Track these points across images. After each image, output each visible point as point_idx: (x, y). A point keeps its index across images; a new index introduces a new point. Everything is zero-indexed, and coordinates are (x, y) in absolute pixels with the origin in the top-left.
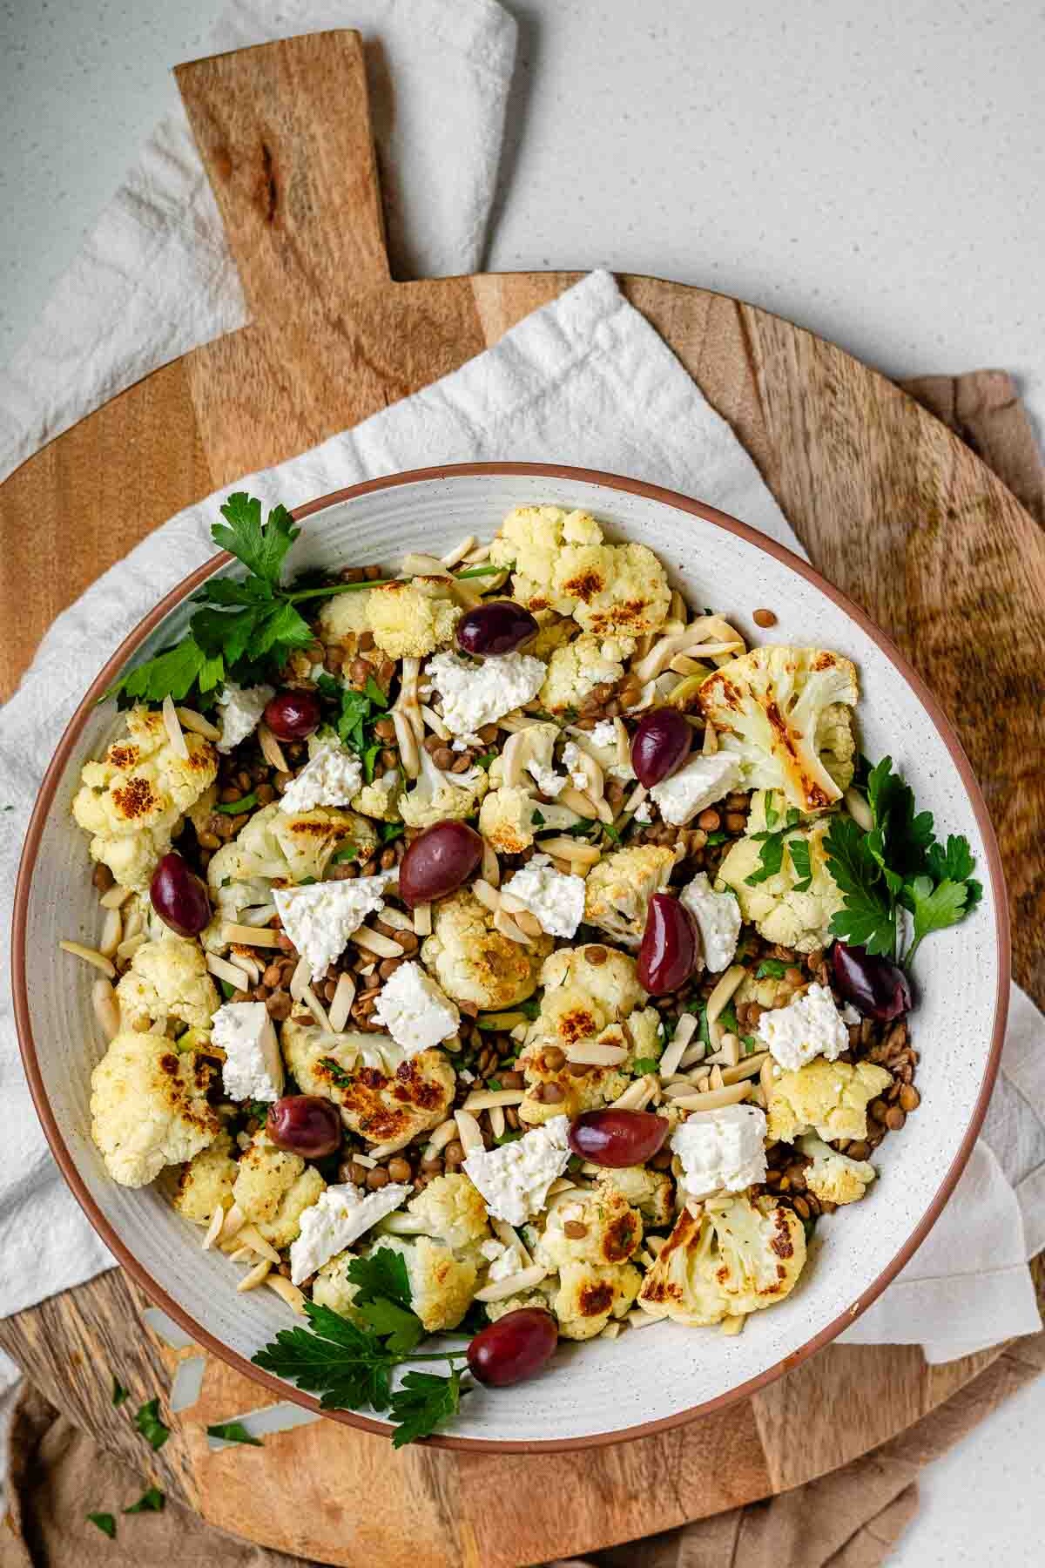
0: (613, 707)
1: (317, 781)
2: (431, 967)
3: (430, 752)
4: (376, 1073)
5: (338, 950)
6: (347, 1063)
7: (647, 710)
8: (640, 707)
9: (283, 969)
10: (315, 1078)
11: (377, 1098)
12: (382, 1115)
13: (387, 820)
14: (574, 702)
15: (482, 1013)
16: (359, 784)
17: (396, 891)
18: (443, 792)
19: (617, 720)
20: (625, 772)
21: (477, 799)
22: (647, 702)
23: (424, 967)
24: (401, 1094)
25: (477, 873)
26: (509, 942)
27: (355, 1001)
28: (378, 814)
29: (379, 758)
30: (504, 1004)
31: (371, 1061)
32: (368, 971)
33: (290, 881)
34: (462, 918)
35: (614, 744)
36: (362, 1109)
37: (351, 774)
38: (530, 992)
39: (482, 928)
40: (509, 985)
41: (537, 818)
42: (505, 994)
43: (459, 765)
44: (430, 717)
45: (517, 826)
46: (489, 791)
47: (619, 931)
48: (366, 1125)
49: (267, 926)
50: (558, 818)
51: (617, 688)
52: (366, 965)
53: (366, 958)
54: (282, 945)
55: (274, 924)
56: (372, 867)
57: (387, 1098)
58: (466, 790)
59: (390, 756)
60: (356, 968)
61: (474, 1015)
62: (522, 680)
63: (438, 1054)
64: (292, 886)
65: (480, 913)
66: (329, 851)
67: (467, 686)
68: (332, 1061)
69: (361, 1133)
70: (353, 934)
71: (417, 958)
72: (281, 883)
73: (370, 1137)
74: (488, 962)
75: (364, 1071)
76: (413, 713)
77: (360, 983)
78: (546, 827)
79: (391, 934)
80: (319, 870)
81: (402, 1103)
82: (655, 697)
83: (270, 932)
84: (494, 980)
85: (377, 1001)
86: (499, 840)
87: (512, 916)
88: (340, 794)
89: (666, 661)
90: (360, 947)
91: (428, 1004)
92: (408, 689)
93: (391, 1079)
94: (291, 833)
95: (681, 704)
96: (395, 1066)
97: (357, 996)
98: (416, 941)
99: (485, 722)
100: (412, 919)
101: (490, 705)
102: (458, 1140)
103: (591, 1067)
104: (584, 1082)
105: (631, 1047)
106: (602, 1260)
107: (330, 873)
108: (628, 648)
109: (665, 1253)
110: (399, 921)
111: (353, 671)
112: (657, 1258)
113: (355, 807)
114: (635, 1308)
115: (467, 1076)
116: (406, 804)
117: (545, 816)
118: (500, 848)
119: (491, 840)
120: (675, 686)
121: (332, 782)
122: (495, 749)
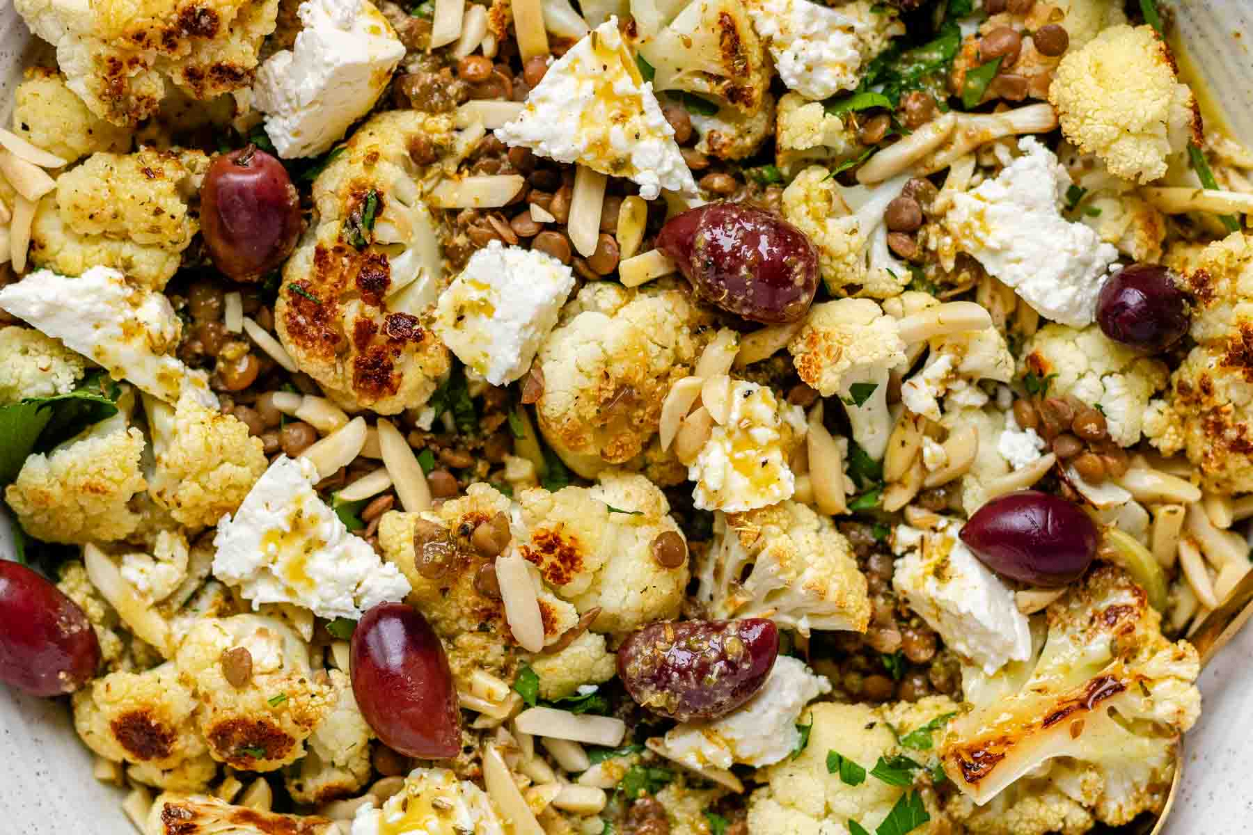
0: (1070, 447)
1: (807, 26)
2: (574, 306)
3: (907, 190)
4: (385, 282)
5: (558, 151)
6: (385, 232)
7: (1082, 500)
8: (1084, 489)
9: (491, 80)
10: (344, 188)
11: (345, 298)
12: (320, 313)
13: (780, 158)
14: (1060, 384)
15: (531, 410)
16: (822, 95)
17: (674, 211)
18: (854, 231)
19: (1050, 459)
20: (973, 500)
21: (860, 287)
22: (1100, 497)
23: (572, 297)
24: (365, 331)
25: (745, 327)
26: (657, 414)
27: (482, 212)
28: (786, 140)
29: (871, 114)
30: (555, 437)
31: (400, 268)
32: (539, 214)
33: (636, 42)
34: (668, 328)
35: (1011, 469)
36: (322, 280)
37: (829, 80)
38: (583, 471)
39: (662, 365)
40: (589, 437)
41: (861, 392)
42: (573, 436)
43: (901, 241)
44: (962, 173)
45: (844, 364)
46: (880, 301)
47: (717, 573)
48: (299, 295)
49: (551, 36)
50: (871, 423)
51: (1104, 443)
52: (547, 207)
53: (558, 201)
54: (531, 69)
55: (559, 44)
56: (702, 163)
57: (351, 313)
58: (868, 267)
59: (883, 127)
60: (534, 194)
61: (525, 400)
62: (1072, 289)
63: (445, 368)
64: (631, 48)
65: (687, 352)
66: (702, 86)
67: (1029, 209)
68: (380, 207)
69: (283, 289)
70: (589, 169)
71: (582, 281)
72: (630, 29)
73: (282, 305)
74: (617, 392)
75: (382, 262)
76: (960, 143)
77: (515, 209)
78: (853, 411)
79: (607, 229)
80: (671, 82)
81: (350, 337)
82: (1107, 507)
83: (543, 43)
84: (591, 411)
85: (495, 244)
86: (812, 341)
87: (697, 403)
88: (799, 68)
89: (1163, 501)
90: (571, 187)
91: (516, 325)
92: (993, 125)
93: (383, 308)
94: (713, 16)
95: (1106, 551)
96: (409, 306)
97: (492, 211)
98: (606, 271)
99: (980, 257)
100: (639, 250)
101: (1011, 255)
102: (318, 435)
103: (499, 600)
104: (471, 599)
105: (548, 651)
106: (208, 722)
107: (671, 98)
108: (1167, 442)
109: (248, 817)
110: (630, 231)
111: (999, 31)
112: (235, 809)
113: (786, 102)
114: (153, 792)
115: (425, 420)
116: (815, 180)
117: (866, 404)
118: (799, 349)
119: (807, 332)
120: (1130, 533)
121: (813, 51)
122: (947, 290)
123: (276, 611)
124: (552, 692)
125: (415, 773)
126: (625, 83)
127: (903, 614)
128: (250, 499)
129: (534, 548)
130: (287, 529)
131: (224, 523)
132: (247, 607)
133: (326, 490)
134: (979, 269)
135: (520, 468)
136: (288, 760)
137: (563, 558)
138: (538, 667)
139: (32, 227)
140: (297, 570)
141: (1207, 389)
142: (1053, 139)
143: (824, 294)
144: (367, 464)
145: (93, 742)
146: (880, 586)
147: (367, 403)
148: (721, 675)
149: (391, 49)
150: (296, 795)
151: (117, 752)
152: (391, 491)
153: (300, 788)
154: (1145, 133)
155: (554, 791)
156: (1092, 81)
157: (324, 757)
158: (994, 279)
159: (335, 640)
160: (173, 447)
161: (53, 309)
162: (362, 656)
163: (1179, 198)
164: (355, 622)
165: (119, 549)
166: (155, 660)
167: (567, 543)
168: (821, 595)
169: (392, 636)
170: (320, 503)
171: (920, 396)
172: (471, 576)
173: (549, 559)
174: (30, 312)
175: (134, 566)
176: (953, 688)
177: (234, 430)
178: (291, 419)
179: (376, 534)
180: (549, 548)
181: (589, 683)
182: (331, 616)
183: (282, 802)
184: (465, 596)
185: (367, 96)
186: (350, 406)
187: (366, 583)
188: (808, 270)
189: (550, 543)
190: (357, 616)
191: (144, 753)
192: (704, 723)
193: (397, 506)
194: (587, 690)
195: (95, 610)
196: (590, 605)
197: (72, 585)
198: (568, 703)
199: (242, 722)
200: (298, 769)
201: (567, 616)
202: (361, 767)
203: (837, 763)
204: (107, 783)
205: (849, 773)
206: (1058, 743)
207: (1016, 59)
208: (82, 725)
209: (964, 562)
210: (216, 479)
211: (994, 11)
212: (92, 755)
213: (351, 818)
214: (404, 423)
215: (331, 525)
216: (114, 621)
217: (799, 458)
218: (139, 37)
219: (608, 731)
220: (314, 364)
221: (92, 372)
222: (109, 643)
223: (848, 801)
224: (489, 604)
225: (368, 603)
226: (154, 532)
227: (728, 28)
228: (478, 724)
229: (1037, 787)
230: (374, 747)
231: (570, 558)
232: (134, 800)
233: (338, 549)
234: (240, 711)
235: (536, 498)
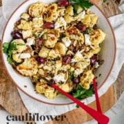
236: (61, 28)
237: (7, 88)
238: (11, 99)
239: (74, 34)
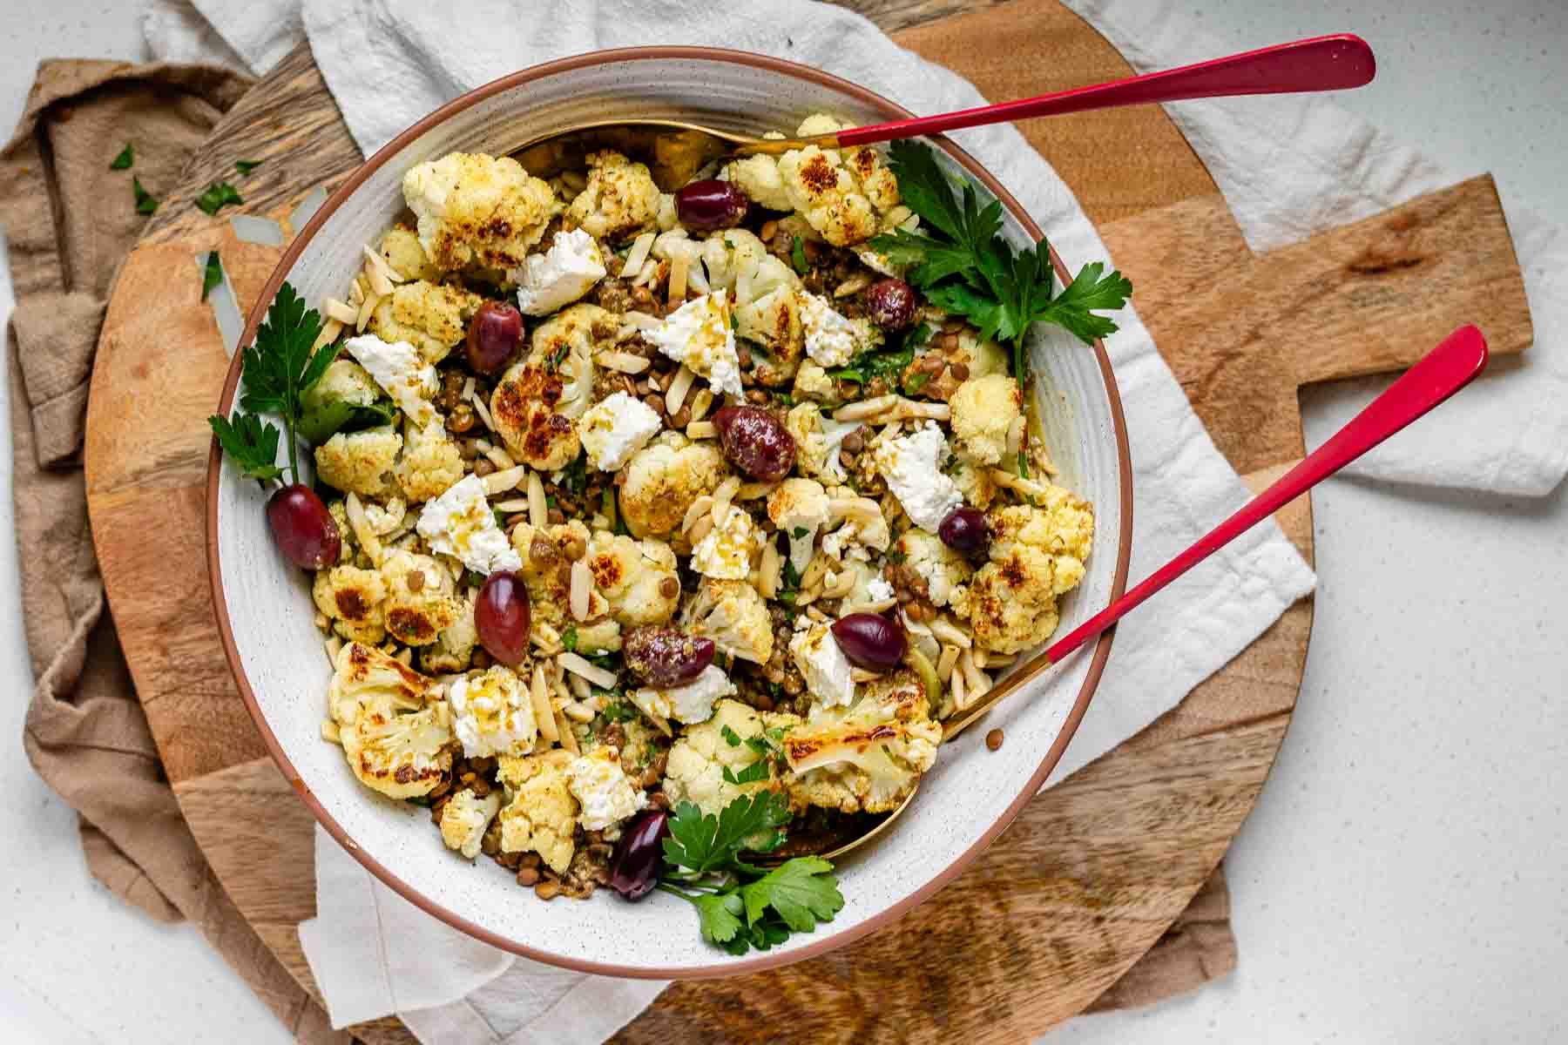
0: (906, 596)
1: (827, 324)
2: (657, 440)
3: (859, 430)
4: (558, 396)
5: (673, 354)
6: (566, 369)
7: (903, 627)
8: (907, 622)
9: (648, 303)
10: (551, 338)
11: (534, 398)
12: (518, 402)
13: (794, 392)
14: (911, 560)
15: (617, 489)
16: (826, 365)
17: (728, 403)
18: (821, 444)
19: (894, 600)
20: (844, 612)
21: (816, 475)
22: (912, 628)
23: (658, 435)
24: (539, 419)
25: (747, 479)
26: (685, 512)
27: (622, 374)
28: (799, 383)
29: (850, 383)
30: (625, 509)
31: (568, 391)
32: (652, 384)
33: (733, 306)
34: (704, 467)
35: (872, 600)
36: (524, 385)
37: (832, 358)
38: (634, 532)
39: (695, 486)
40: (644, 514)
41: (801, 533)
42: (635, 510)
43: (847, 457)
44: (893, 429)
45: (793, 513)
46: (825, 487)
47: (692, 611)
48: (509, 389)
49: (689, 290)
50: (802, 551)
51: (924, 600)
52: (658, 381)
53: (664, 381)
54: (672, 304)
55: (691, 294)
56: (751, 382)
57: (534, 407)
58: (825, 465)
59: (854, 392)
60: (654, 372)
61: (615, 482)
62: (930, 510)
63: (576, 454)
64: (730, 309)
65: (711, 483)
66: (763, 340)
67: (921, 460)
68: (567, 355)
69: (501, 384)
70: (687, 366)
71: (665, 427)
72: (732, 297)
73: (498, 392)
74: (666, 493)
75: (559, 384)
76: (896, 413)
77: (641, 377)
78: (792, 541)
79: (687, 403)
80: (747, 333)
81: (530, 420)
82: (915, 635)
83: (682, 291)
84: (649, 499)
85: (624, 393)
86: (780, 497)
87: (708, 512)
88: (817, 346)
89: (950, 642)
90: (674, 375)
91: (622, 440)
92: (916, 408)
93: (552, 410)
94: (778, 305)
95: (909, 660)
96: (567, 413)
97: (628, 375)
98: (681, 425)
99: (888, 479)
100: (701, 420)
101: (904, 482)
102: (495, 469)
103: (568, 586)
104: (554, 582)
105: (587, 624)
106: (388, 608)
107: (743, 342)
108: (961, 610)
109: (396, 665)
110: (699, 409)
111: (933, 358)
112: (391, 658)
113: (805, 362)
114: (344, 641)
115: (557, 479)
116: (809, 410)
117: (802, 540)
118: (772, 499)
119: (779, 491)
120: (927, 655)
121: (827, 339)
122: (863, 490)
123: (443, 559)
124: (583, 650)
125: (495, 668)
126: (720, 327)
127: (789, 665)
128: (449, 492)
129: (596, 564)
130: (465, 514)
131: (431, 502)
132: (429, 552)
133: (492, 500)
134: (885, 485)
135: (600, 521)
136: (427, 642)
137: (610, 574)
138: (578, 631)
139: (374, 310)
140: (463, 539)
141: (988, 586)
142: (946, 427)
143: (795, 472)
144: (517, 493)
145: (320, 602)
146: (782, 644)
147: (528, 459)
148: (677, 661)
149: (601, 272)
150: (424, 664)
151: (332, 610)
152: (527, 512)
153: (428, 660)
154: (993, 436)
155: (567, 702)
156: (972, 399)
157: (447, 647)
158: (892, 493)
159: (471, 584)
160: (417, 451)
161: (375, 358)
162: (485, 594)
163: (1006, 478)
164: (485, 577)
165: (367, 500)
166: (369, 565)
167: (615, 565)
168: (745, 636)
169: (505, 589)
170: (486, 505)
171: (832, 545)
172: (557, 569)
173: (602, 572)
174: (362, 356)
175: (373, 512)
176: (804, 714)
177: (452, 452)
178: (483, 457)
179: (511, 533)
180: (604, 566)
181: (605, 649)
182: (474, 569)
183: (415, 664)
184: (551, 579)
185: (577, 292)
186: (518, 459)
187: (499, 557)
188: (788, 456)
189: (606, 564)
190: (488, 574)
191: (348, 615)
192: (661, 688)
193: (528, 520)
194: (601, 652)
195: (344, 530)
196: (618, 605)
197: (336, 510)
198: (589, 657)
199: (410, 612)
200: (429, 649)
201: (603, 607)
202: (465, 659)
203: (727, 732)
204: (321, 628)
205: (733, 740)
206: (849, 754)
207: (936, 378)
208: (317, 592)
209: (829, 643)
210: (434, 476)
211: (935, 347)
212: (317, 609)
213: (451, 684)
214: (545, 477)
215: (489, 520)
216: (352, 537)
217: (756, 559)
218: (467, 227)
219: (606, 679)
220: (507, 430)
221: (384, 398)
222: (346, 549)
223: (728, 755)
224: (561, 587)
225: (496, 568)
226: (389, 495)
227: (785, 314)
228: (536, 653)
229: (835, 779)
230: (476, 649)
231: (614, 575)
232: (333, 643)
233: (489, 534)
234: (410, 605)
235: (605, 537)
236: (506, 522)
237: (1049, 871)
238: (1130, 831)
239: (551, 398)
